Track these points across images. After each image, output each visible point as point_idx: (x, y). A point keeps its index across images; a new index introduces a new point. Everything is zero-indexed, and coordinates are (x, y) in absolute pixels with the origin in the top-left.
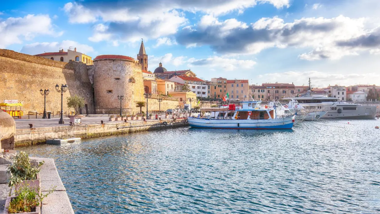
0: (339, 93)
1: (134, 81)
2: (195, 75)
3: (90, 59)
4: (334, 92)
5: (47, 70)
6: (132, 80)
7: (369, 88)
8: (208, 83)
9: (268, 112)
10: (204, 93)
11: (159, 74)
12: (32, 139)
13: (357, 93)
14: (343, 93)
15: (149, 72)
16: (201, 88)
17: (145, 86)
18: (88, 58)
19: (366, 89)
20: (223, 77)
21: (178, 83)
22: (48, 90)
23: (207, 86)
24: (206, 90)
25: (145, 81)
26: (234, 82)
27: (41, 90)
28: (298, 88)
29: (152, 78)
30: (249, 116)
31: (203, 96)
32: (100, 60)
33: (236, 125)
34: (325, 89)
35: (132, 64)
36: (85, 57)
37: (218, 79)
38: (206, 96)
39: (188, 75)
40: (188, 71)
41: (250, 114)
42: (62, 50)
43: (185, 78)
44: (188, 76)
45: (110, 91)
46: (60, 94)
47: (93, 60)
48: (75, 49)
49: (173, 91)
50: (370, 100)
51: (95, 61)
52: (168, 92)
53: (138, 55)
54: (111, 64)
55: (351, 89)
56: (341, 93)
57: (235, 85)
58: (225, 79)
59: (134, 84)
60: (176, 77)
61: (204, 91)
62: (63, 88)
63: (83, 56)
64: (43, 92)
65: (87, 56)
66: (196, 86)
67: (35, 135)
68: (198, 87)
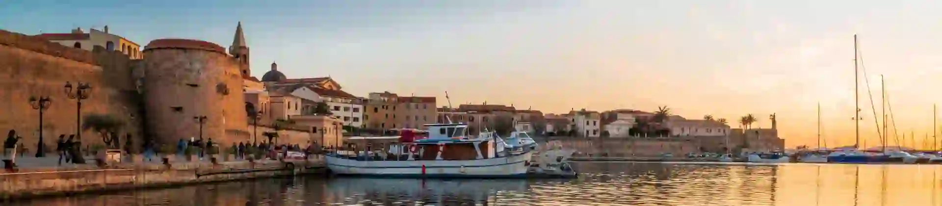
0: (588, 123)
1: (226, 91)
2: (339, 87)
3: (137, 47)
4: (581, 122)
5: (45, 63)
6: (222, 89)
7: (636, 115)
8: (364, 102)
9: (476, 145)
10: (356, 119)
11: (271, 84)
12: (12, 191)
13: (616, 122)
14: (595, 123)
15: (254, 79)
16: (351, 110)
17: (246, 102)
18: (133, 47)
19: (629, 117)
20: (391, 92)
21: (308, 101)
22: (47, 100)
23: (361, 107)
24: (359, 115)
25: (248, 96)
26: (411, 100)
27: (33, 99)
28: (521, 114)
29: (259, 89)
30: (439, 153)
31: (356, 125)
32: (159, 48)
33: (418, 171)
34: (566, 115)
35: (222, 59)
36: (127, 44)
37: (382, 95)
38: (358, 125)
39: (326, 86)
40: (326, 78)
41: (441, 148)
42: (79, 28)
43: (321, 91)
44: (325, 88)
45: (179, 109)
46: (74, 101)
47: (141, 49)
48: (106, 28)
49: (299, 113)
50: (637, 135)
51: (148, 49)
52: (289, 116)
53: (230, 47)
54: (181, 57)
55: (607, 117)
56: (591, 122)
57: (413, 105)
58: (395, 95)
59: (225, 96)
60: (304, 89)
61: (356, 115)
62: (82, 90)
63: (122, 42)
64: (37, 102)
65: (131, 42)
66: (342, 106)
67: (19, 183)
68: (346, 109)
